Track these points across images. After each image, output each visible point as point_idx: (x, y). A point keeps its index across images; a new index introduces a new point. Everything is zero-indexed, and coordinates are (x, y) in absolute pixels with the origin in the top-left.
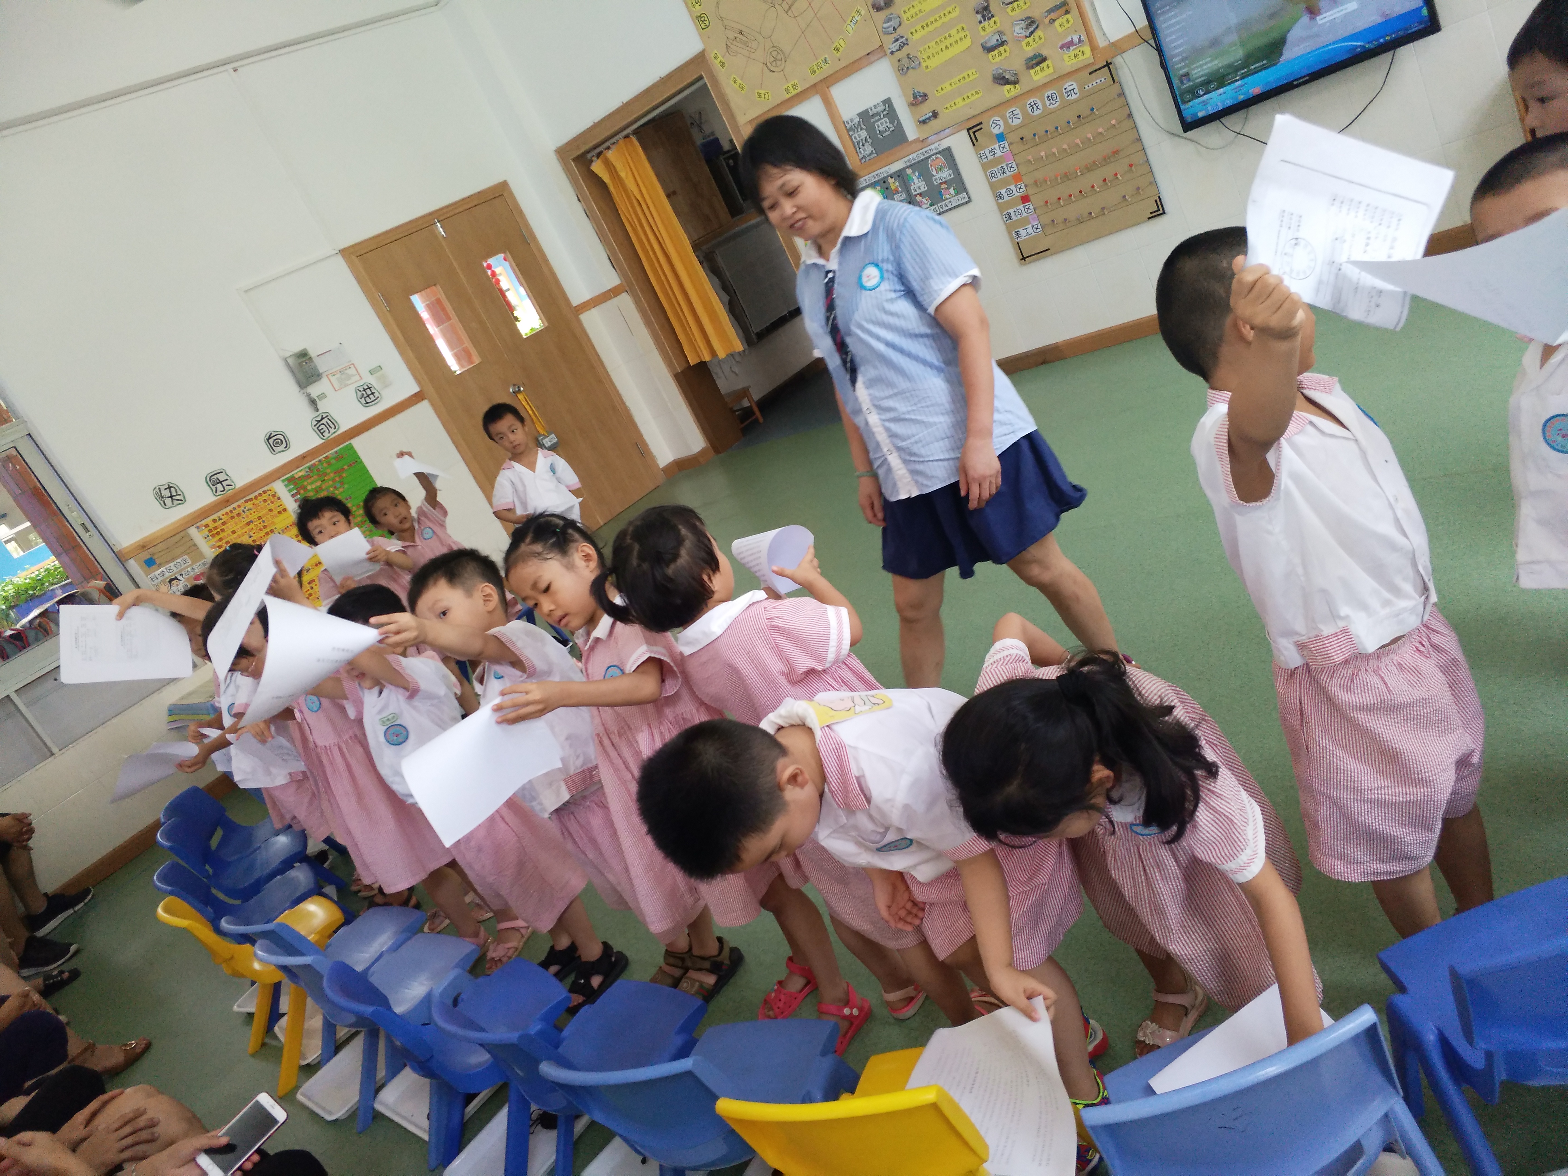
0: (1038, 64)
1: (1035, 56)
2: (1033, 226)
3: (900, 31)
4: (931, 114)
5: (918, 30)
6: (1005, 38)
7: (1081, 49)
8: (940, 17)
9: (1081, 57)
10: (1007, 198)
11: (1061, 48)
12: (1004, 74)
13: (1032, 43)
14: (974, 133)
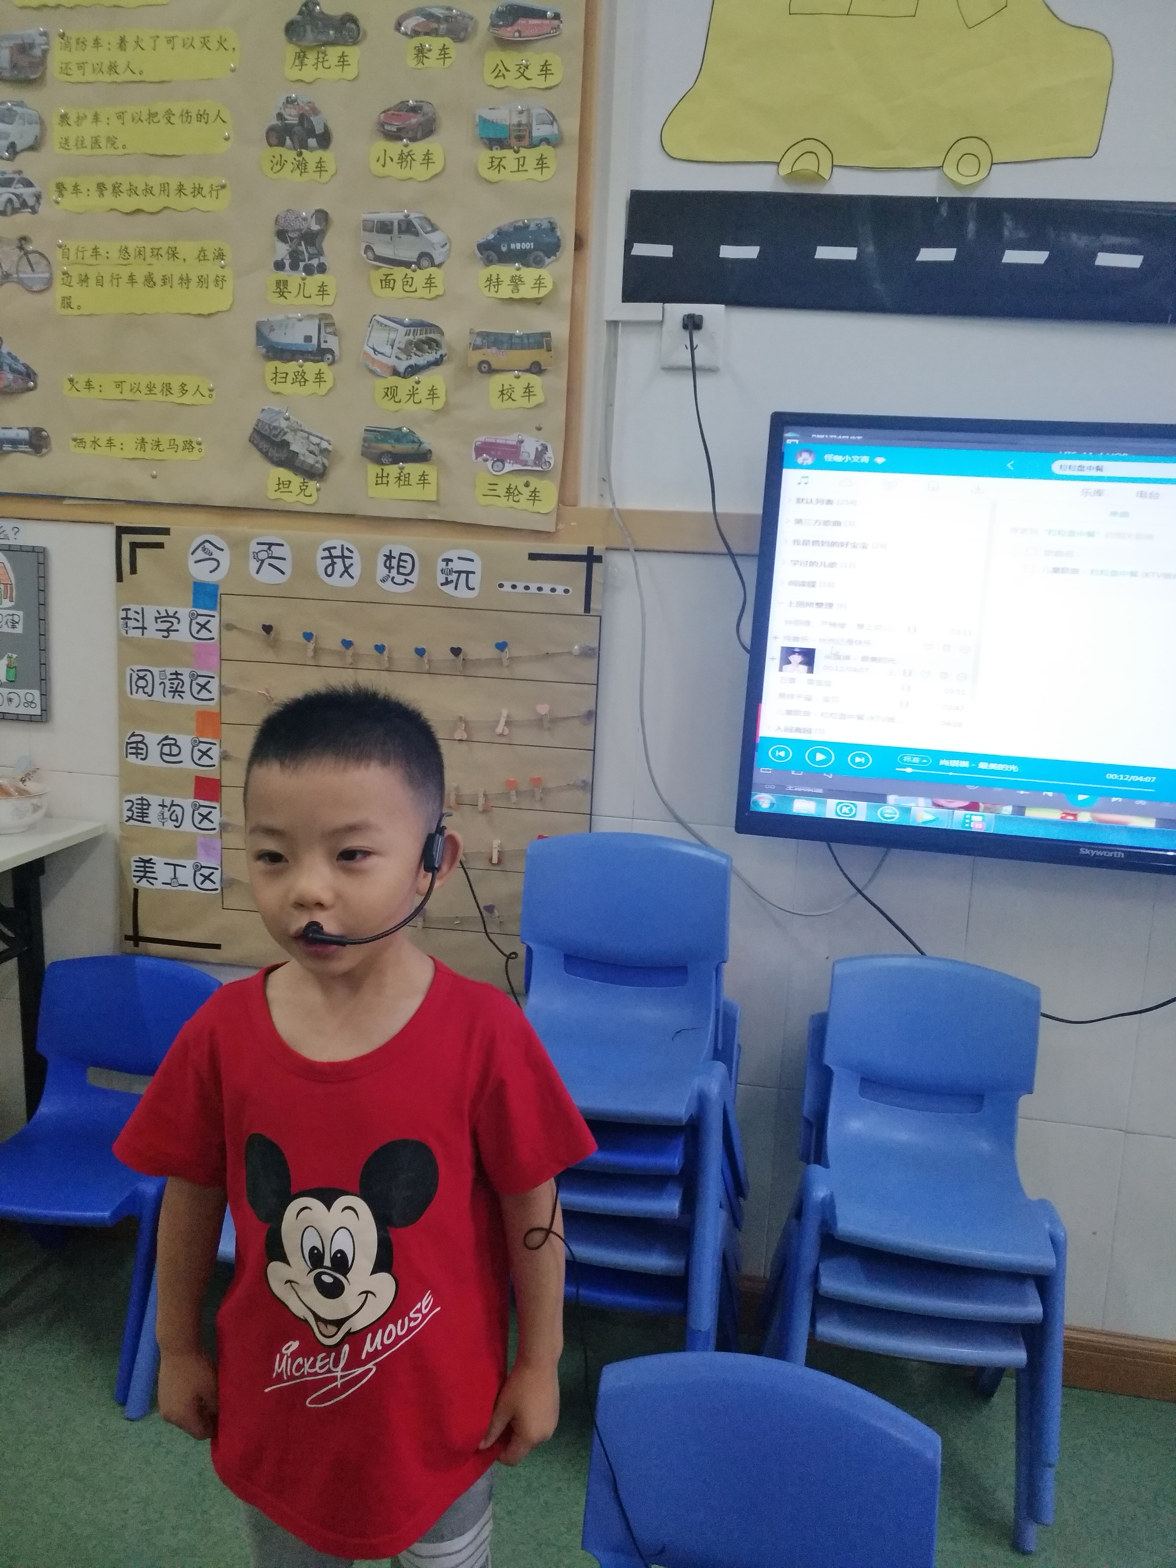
0: (396, 458)
1: (398, 436)
2: (198, 868)
3: (27, 163)
4: (24, 435)
5: (82, 188)
6: (332, 343)
7: (535, 482)
8: (164, 188)
9: (524, 503)
10: (154, 760)
11: (482, 450)
12: (289, 437)
13: (402, 394)
14: (134, 546)
